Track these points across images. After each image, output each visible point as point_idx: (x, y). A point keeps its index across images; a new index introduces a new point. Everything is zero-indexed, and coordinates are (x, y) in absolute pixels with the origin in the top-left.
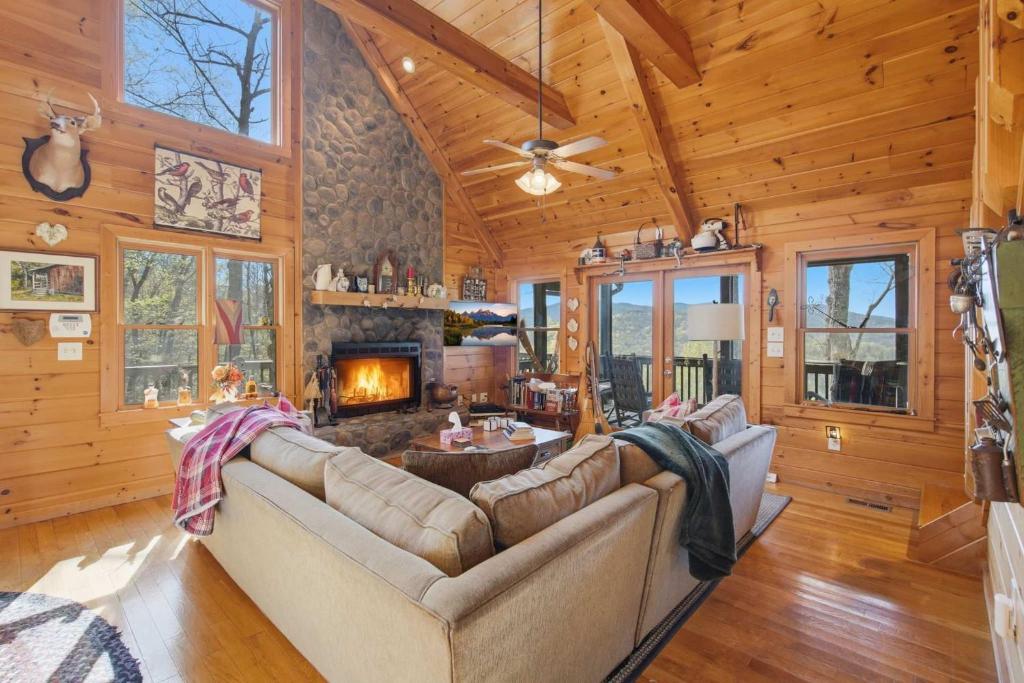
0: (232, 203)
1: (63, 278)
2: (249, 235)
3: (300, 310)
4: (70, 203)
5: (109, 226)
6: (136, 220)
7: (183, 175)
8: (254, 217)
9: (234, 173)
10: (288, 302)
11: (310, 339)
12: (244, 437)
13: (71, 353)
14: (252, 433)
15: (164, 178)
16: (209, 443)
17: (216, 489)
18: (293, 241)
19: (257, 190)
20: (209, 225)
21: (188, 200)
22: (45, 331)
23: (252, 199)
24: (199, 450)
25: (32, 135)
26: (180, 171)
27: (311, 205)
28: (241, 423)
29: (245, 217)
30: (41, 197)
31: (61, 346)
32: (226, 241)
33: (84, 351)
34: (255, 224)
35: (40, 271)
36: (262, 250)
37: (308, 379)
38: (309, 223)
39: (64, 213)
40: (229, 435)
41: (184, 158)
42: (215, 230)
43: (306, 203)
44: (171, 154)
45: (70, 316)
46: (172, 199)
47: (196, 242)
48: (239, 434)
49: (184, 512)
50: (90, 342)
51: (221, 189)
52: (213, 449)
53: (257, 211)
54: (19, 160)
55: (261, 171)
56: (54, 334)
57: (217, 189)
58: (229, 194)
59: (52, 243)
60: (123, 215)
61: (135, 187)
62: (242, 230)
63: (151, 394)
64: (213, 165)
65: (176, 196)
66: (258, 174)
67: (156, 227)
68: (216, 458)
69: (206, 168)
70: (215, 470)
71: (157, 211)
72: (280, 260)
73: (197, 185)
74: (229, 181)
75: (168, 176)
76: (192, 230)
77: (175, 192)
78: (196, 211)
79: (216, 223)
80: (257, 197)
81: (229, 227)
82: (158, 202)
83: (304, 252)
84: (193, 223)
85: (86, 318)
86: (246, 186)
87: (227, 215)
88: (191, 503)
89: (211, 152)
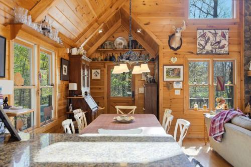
0: (219, 43)
1: (176, 72)
2: (225, 53)
3: (243, 79)
4: (178, 51)
5: (186, 56)
6: (192, 53)
7: (204, 37)
8: (226, 46)
9: (219, 32)
10: (238, 75)
11: (247, 90)
12: (229, 117)
13: (178, 93)
14: (232, 116)
15: (199, 39)
16: (220, 118)
17: (223, 129)
18: (240, 53)
19: (227, 36)
20: (212, 51)
21: (206, 44)
22: (173, 86)
23: (226, 40)
24: (217, 120)
25: (170, 34)
26: (204, 36)
27: (247, 38)
28: (228, 113)
29: (223, 47)
30: (172, 50)
31: (176, 90)
32: (218, 56)
33: (181, 92)
34: (226, 49)
35: (171, 71)
36: (229, 58)
37: (246, 105)
38: (246, 45)
39: (176, 54)
40: (225, 116)
41: (205, 31)
42: (214, 53)
43: (245, 37)
44: (201, 31)
45: (178, 82)
46: (202, 45)
47: (208, 58)
48: (228, 116)
49: (215, 134)
50: (182, 90)
51: (216, 39)
52: (221, 119)
53: (227, 44)
54: (168, 42)
55: (228, 29)
56: (174, 87)
57: (214, 39)
58: (218, 40)
59: (174, 62)
60: (189, 52)
61: (192, 43)
62: (222, 51)
63: (196, 106)
64: (213, 31)
65: (203, 44)
66: (228, 31)
67: (197, 54)
68: (223, 121)
69: (211, 33)
70: (222, 125)
71: (198, 49)
72: (235, 60)
73: (209, 39)
74: (218, 35)
75: (201, 38)
76: (207, 54)
77: (202, 43)
78: (208, 47)
79: (214, 50)
80: (227, 39)
81: (218, 51)
82: (198, 46)
83: (245, 56)
84: (207, 52)
85: (181, 83)
86: (224, 36)
87: (218, 47)
88: (216, 132)
89: (212, 27)
